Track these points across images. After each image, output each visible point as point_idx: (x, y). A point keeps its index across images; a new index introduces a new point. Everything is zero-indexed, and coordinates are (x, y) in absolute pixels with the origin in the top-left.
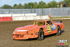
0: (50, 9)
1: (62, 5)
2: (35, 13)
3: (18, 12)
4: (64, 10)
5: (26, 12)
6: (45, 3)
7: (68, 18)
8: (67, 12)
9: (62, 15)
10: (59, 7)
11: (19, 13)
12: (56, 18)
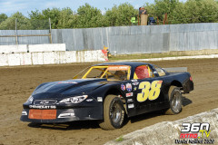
0: (109, 29)
1: (144, 18)
2: (60, 41)
3: (7, 39)
4: (153, 32)
5: (33, 39)
6: (96, 12)
7: (165, 59)
8: (161, 40)
9: (147, 49)
10: (135, 24)
11: (9, 43)
12: (128, 57)
